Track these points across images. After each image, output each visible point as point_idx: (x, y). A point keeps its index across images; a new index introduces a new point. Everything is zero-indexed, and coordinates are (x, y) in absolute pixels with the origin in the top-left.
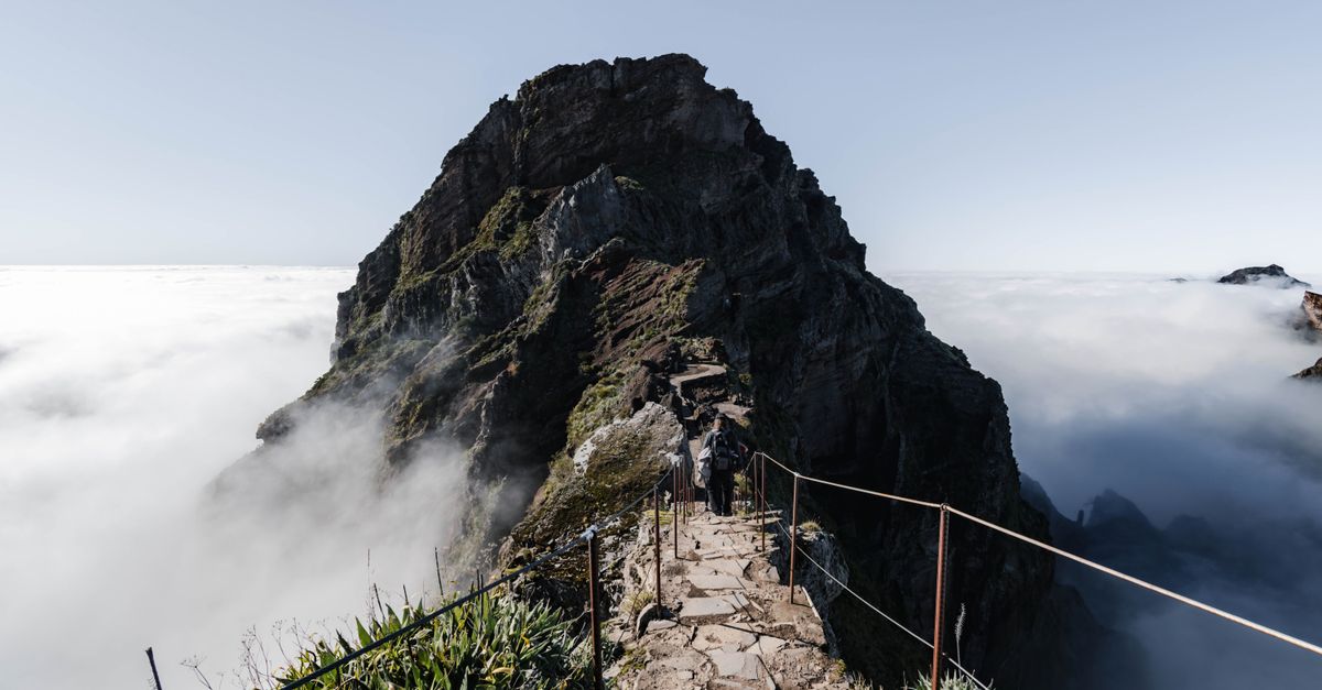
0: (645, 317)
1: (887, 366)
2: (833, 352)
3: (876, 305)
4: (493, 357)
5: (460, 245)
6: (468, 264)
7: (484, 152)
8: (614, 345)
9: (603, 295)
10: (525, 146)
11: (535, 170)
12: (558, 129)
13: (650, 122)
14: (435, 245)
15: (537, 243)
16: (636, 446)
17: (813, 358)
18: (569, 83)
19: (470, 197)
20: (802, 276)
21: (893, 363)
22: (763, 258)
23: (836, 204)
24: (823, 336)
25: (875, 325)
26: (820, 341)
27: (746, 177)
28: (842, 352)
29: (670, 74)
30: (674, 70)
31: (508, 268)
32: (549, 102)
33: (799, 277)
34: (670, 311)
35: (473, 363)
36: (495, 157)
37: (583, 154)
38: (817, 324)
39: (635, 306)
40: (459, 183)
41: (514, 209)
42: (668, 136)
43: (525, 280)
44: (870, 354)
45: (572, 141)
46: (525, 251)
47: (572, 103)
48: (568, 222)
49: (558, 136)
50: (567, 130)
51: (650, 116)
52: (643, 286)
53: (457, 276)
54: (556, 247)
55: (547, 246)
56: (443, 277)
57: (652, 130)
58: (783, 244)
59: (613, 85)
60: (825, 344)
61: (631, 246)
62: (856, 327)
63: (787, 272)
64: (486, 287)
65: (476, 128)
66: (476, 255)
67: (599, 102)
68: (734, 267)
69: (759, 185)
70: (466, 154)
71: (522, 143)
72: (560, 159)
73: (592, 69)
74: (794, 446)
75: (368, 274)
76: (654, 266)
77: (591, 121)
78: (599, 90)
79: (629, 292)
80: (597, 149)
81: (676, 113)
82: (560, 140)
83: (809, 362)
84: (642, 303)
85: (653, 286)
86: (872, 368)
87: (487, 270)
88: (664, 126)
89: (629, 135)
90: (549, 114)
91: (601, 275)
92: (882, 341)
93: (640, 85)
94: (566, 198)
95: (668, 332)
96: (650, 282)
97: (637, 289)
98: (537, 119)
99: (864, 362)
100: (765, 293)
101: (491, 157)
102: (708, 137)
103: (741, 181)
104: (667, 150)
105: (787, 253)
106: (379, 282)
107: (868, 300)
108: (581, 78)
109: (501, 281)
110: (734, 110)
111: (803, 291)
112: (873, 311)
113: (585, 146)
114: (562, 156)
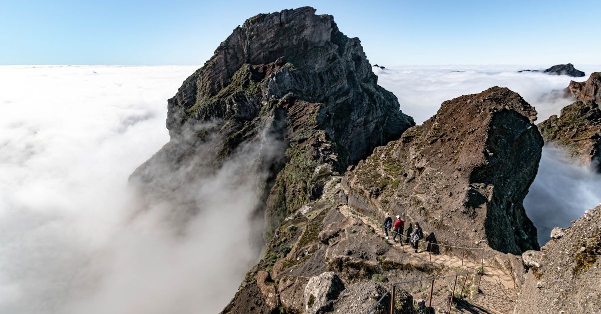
0: (303, 122)
1: (383, 127)
2: (363, 122)
3: (380, 102)
4: (251, 133)
5: (225, 86)
6: (233, 96)
7: (232, 48)
8: (294, 131)
9: (288, 114)
10: (249, 48)
11: (253, 57)
12: (261, 41)
13: (295, 36)
14: (214, 85)
15: (261, 91)
16: (326, 170)
17: (356, 125)
18: (265, 23)
19: (227, 66)
20: (352, 95)
21: (385, 125)
22: (338, 88)
23: (367, 59)
24: (359, 117)
25: (379, 111)
26: (358, 119)
27: (331, 55)
28: (366, 122)
29: (303, 16)
30: (304, 14)
31: (249, 98)
32: (257, 31)
33: (351, 95)
34: (311, 121)
35: (244, 135)
36: (236, 50)
37: (271, 50)
38: (357, 113)
39: (299, 118)
40: (223, 61)
41: (248, 75)
42: (302, 42)
43: (256, 103)
44: (376, 123)
45: (267, 46)
46: (256, 93)
47: (266, 30)
48: (273, 86)
49: (261, 44)
50: (264, 41)
51: (295, 34)
52: (301, 111)
53: (229, 100)
54: (269, 94)
55: (265, 93)
56: (222, 99)
57: (296, 40)
58: (345, 82)
59: (281, 21)
60: (360, 120)
61: (295, 95)
62: (371, 113)
63: (347, 93)
64: (240, 105)
65: (228, 39)
66: (236, 93)
67: (276, 29)
68: (327, 92)
69: (336, 59)
70: (225, 49)
71: (247, 46)
72: (262, 53)
73: (273, 16)
74: (348, 159)
75: (183, 93)
76: (303, 103)
77: (273, 37)
78: (276, 24)
79: (296, 113)
80: (275, 48)
81: (305, 32)
82: (262, 45)
83: (354, 126)
84: (301, 117)
85: (304, 111)
86: (377, 128)
87: (240, 98)
88: (301, 38)
89: (288, 42)
90: (258, 35)
91: (286, 106)
92: (382, 116)
93: (291, 20)
94: (272, 77)
95: (311, 128)
96: (303, 109)
97: (299, 112)
98: (253, 37)
99: (374, 125)
100: (338, 101)
101: (234, 50)
102: (317, 40)
103: (330, 57)
104: (302, 49)
105: (347, 85)
106: (188, 96)
107: (377, 101)
108: (269, 20)
109: (246, 103)
110: (327, 25)
111: (352, 100)
112: (378, 105)
113: (272, 47)
114: (263, 52)
